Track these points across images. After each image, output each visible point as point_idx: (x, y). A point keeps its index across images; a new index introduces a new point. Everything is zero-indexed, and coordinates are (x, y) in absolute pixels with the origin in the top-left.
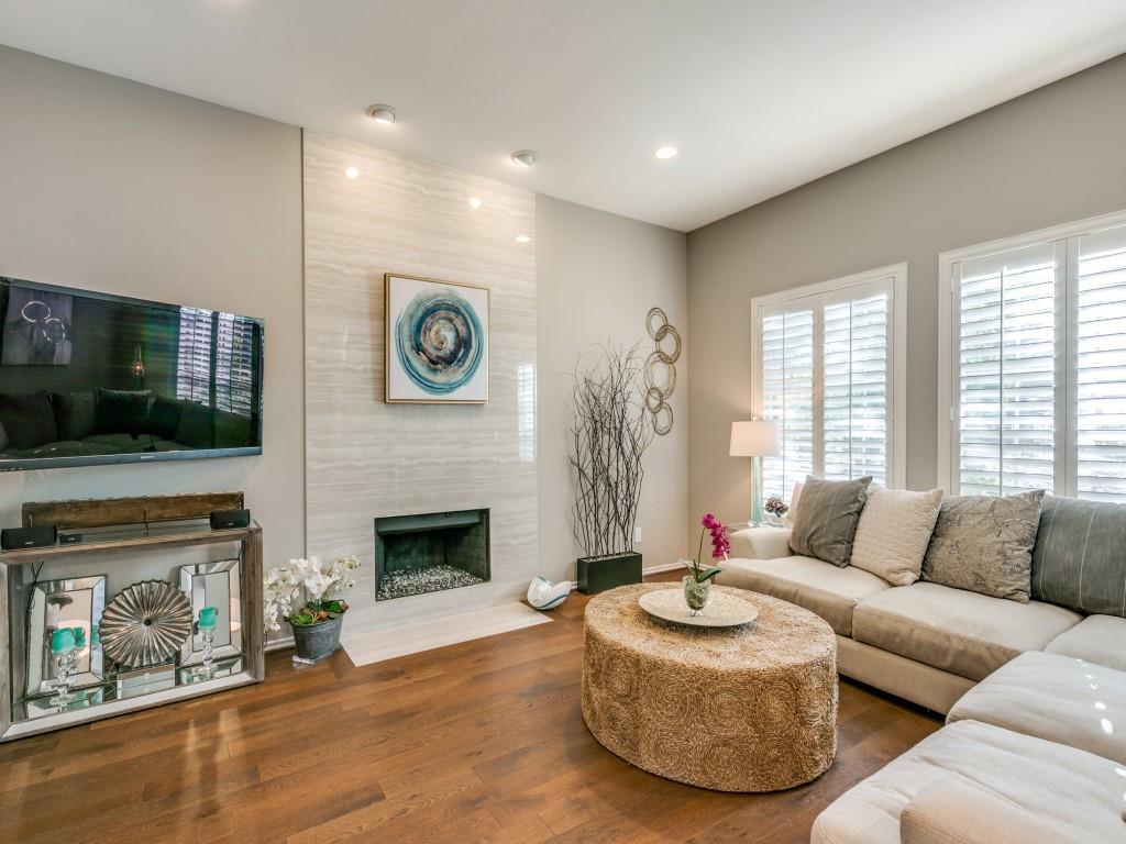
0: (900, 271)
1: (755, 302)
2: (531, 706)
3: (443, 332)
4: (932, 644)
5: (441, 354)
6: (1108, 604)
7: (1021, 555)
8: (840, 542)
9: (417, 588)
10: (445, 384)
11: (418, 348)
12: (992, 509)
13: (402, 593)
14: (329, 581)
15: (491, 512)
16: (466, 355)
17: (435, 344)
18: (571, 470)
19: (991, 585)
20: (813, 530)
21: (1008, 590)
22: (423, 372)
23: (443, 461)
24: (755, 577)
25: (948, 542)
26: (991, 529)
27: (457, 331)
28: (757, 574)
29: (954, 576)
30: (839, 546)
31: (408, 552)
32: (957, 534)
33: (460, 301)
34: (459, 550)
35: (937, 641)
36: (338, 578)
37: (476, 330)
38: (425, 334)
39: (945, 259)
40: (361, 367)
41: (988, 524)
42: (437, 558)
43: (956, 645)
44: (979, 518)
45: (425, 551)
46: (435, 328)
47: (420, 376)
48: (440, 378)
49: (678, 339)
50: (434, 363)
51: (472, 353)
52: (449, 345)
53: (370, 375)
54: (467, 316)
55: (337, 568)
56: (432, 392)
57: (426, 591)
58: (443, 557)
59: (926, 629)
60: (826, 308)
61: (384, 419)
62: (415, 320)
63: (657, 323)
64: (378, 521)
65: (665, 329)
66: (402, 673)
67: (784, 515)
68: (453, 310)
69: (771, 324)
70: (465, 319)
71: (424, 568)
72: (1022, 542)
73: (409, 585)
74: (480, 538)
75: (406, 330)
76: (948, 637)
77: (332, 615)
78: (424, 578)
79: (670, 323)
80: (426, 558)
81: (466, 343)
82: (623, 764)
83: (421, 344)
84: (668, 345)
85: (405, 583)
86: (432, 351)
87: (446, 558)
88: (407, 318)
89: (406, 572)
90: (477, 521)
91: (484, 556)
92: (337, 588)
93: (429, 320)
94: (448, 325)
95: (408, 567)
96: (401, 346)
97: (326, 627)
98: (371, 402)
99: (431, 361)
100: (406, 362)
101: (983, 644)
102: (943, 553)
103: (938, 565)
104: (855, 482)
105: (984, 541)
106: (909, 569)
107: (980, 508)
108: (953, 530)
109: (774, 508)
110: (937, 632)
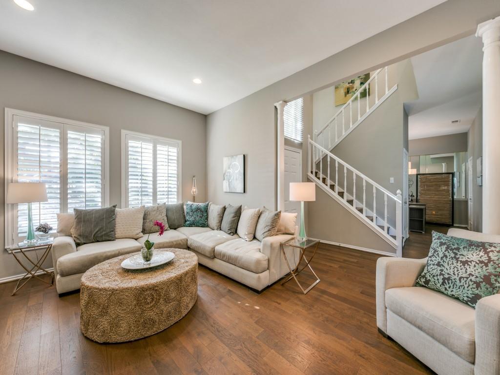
0: (107, 129)
7: (166, 219)
12: (158, 209)
21: (166, 228)
25: (148, 221)
26: (159, 214)
28: (93, 254)
29: (153, 230)
41: (158, 213)
44: (155, 212)
67: (52, 232)
102: (147, 224)
103: (147, 229)
104: (110, 208)
105: (158, 217)
106: (140, 233)
107: (154, 209)
108: (149, 217)
109: (44, 229)
110: (170, 242)
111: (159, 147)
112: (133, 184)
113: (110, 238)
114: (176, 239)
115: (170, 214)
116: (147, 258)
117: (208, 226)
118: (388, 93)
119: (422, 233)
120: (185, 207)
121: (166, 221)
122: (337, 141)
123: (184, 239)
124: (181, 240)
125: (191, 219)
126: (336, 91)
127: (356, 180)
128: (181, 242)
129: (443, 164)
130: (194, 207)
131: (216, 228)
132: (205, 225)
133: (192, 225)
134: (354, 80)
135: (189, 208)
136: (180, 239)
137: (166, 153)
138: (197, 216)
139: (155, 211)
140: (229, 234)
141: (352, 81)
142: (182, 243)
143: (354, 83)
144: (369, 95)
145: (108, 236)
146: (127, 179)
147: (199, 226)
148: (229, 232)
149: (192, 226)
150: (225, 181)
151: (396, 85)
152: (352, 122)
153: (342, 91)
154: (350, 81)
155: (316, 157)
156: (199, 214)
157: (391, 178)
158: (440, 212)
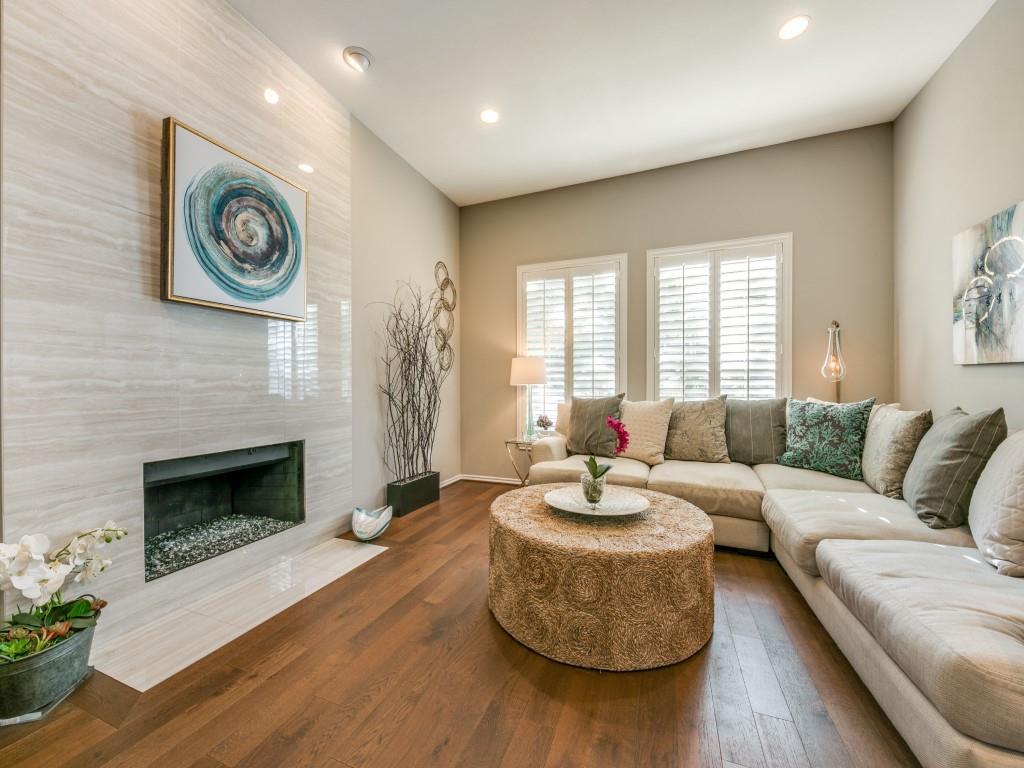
0: (624, 258)
1: (520, 269)
2: (450, 649)
3: (252, 225)
4: (705, 498)
5: (249, 251)
6: (767, 457)
7: (721, 433)
8: (611, 440)
9: (208, 550)
10: (255, 289)
11: (219, 236)
12: (703, 408)
13: (185, 561)
14: (63, 570)
15: (307, 445)
16: (281, 260)
17: (243, 236)
18: (380, 398)
19: (710, 455)
20: (589, 435)
21: (720, 457)
22: (226, 269)
23: (249, 384)
24: (566, 474)
25: (679, 432)
26: (705, 421)
27: (270, 228)
28: (567, 471)
29: (687, 453)
30: (611, 443)
31: (180, 507)
32: (685, 425)
33: (274, 193)
34: (258, 493)
35: (708, 495)
36: (79, 562)
37: (293, 235)
38: (228, 220)
39: (651, 254)
40: (120, 241)
41: (703, 417)
42: (222, 508)
43: (723, 495)
44: (696, 415)
45: (205, 501)
46: (242, 217)
47: (221, 273)
48: (250, 282)
49: (454, 292)
50: (241, 259)
51: (288, 259)
52: (261, 242)
53: (137, 257)
54: (282, 214)
55: (77, 546)
56: (238, 297)
57: (222, 552)
58: (229, 505)
59: (701, 489)
60: (575, 279)
61: (162, 324)
62: (214, 199)
63: (442, 276)
64: (149, 467)
65: (447, 282)
66: (237, 672)
67: (551, 429)
68: (269, 204)
69: (532, 287)
70: (281, 217)
71: (206, 523)
72: (721, 426)
73: (194, 548)
74: (289, 476)
75: (200, 206)
76: (715, 491)
77: (79, 624)
78: (213, 534)
79: (450, 277)
80: (206, 511)
81: (280, 244)
82: (593, 674)
83: (222, 232)
84: (449, 295)
85: (185, 547)
86: (237, 243)
87: (233, 507)
88: (202, 191)
89: (177, 533)
90: (286, 455)
91: (295, 496)
92: (77, 579)
93: (234, 204)
94: (260, 219)
95: (180, 526)
96: (191, 225)
97: (67, 649)
98: (140, 296)
99: (236, 256)
100: (200, 249)
101: (737, 491)
102: (677, 439)
103: (675, 448)
104: (614, 398)
105: (702, 428)
106: (658, 453)
107: (695, 408)
108: (681, 424)
109: (544, 423)
110: (708, 489)
111: (725, 267)
112: (668, 355)
113: (607, 453)
114: (729, 487)
115: (735, 424)
116: (593, 495)
117: (860, 477)
120: (788, 410)
121: (723, 438)
123: (751, 493)
124: (742, 493)
125: (797, 446)
128: (741, 498)
130: (810, 412)
131: (881, 487)
132: (849, 468)
133: (801, 462)
135: (797, 414)
136: (739, 487)
137: (744, 276)
138: (822, 439)
139: (695, 412)
140: (921, 517)
142: (744, 503)
145: (605, 448)
146: (656, 346)
147: (826, 472)
148: (922, 511)
149: (802, 467)
150: (960, 323)
156: (829, 434)
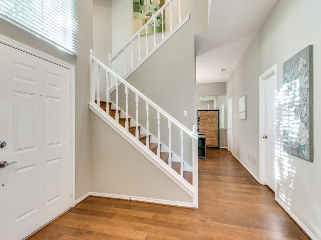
118: (181, 22)
119: (204, 158)
122: (133, 68)
126: (134, 21)
127: (149, 112)
129: (209, 105)
134: (151, 13)
141: (149, 13)
143: (151, 15)
144: (164, 31)
151: (189, 14)
152: (148, 49)
153: (140, 22)
154: (148, 13)
155: (109, 86)
157: (184, 111)
158: (212, 139)
